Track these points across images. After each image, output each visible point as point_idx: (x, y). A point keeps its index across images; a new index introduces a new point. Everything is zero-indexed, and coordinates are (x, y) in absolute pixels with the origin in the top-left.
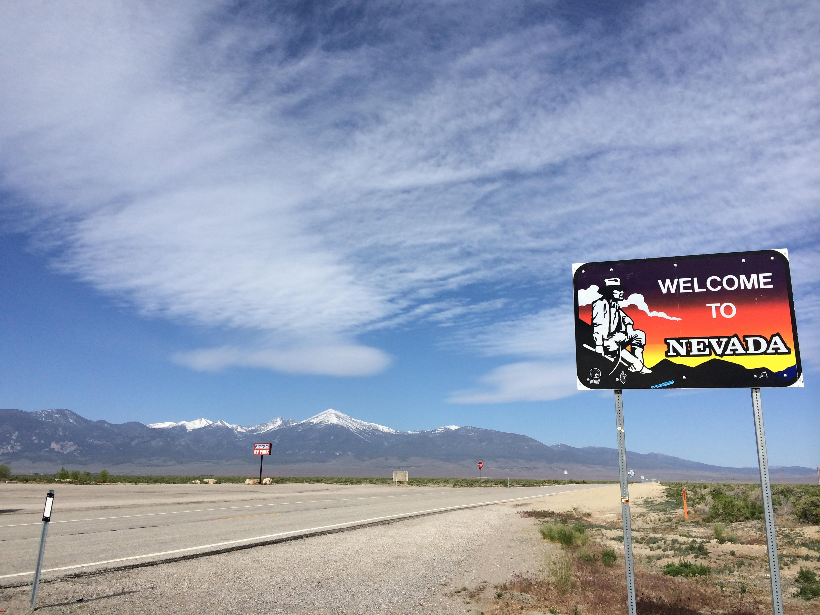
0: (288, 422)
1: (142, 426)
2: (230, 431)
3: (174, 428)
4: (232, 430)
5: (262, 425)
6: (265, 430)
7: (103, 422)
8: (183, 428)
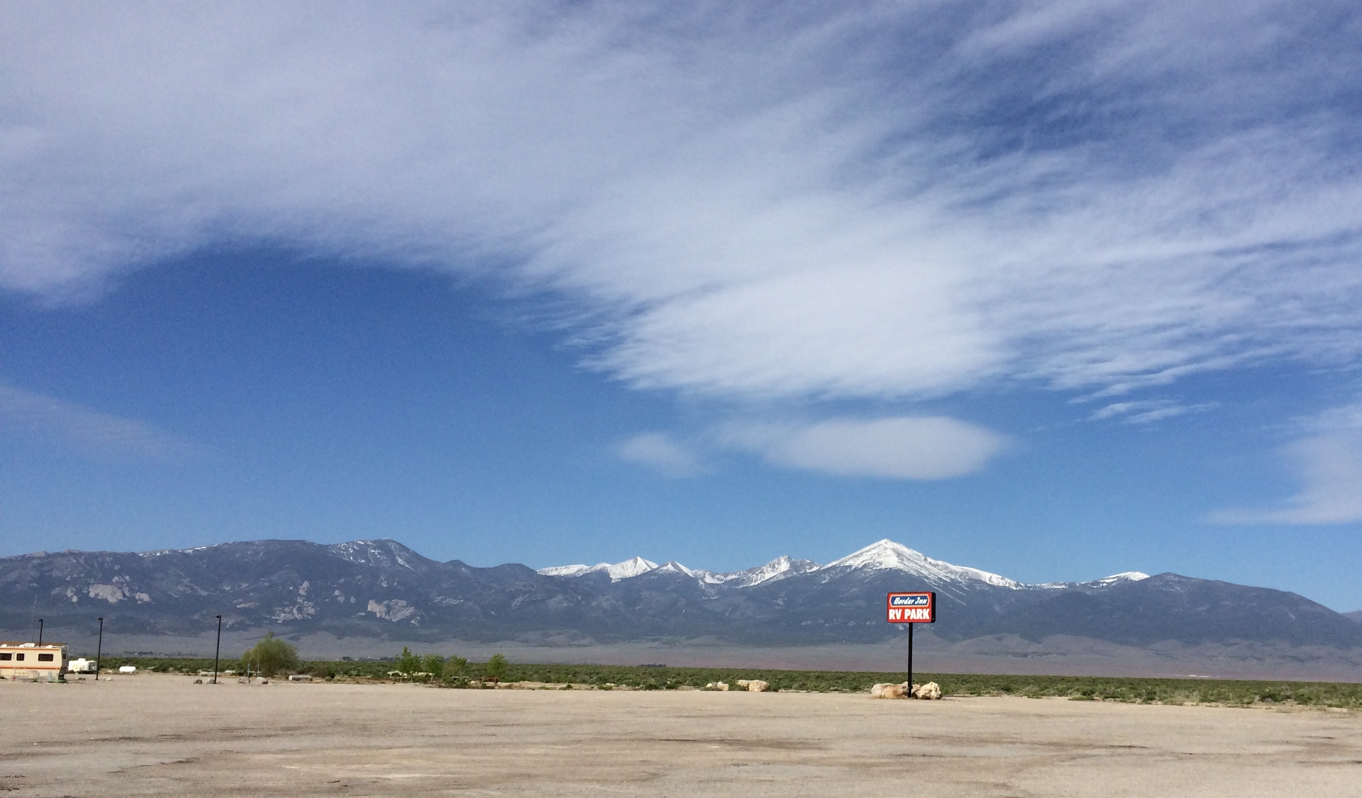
0: (803, 565)
1: (530, 572)
2: (691, 582)
3: (586, 576)
4: (694, 580)
5: (752, 570)
6: (757, 580)
7: (457, 564)
8: (604, 576)
